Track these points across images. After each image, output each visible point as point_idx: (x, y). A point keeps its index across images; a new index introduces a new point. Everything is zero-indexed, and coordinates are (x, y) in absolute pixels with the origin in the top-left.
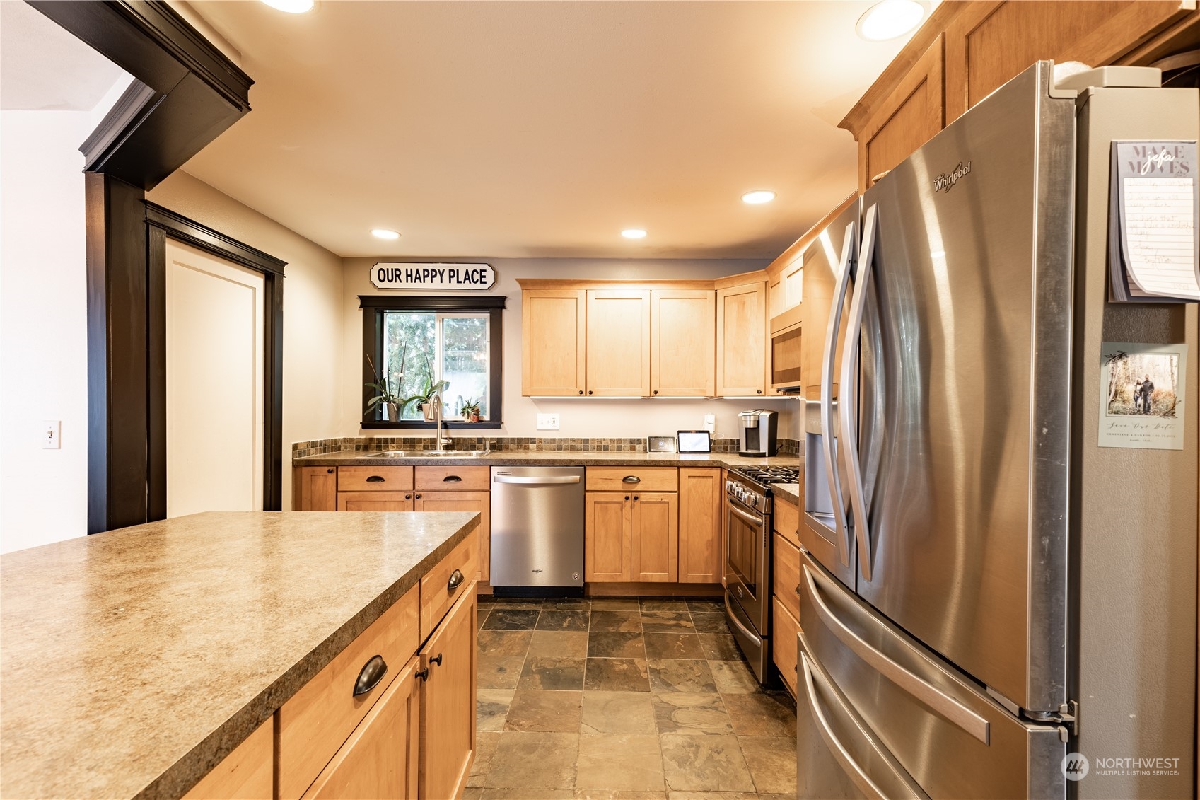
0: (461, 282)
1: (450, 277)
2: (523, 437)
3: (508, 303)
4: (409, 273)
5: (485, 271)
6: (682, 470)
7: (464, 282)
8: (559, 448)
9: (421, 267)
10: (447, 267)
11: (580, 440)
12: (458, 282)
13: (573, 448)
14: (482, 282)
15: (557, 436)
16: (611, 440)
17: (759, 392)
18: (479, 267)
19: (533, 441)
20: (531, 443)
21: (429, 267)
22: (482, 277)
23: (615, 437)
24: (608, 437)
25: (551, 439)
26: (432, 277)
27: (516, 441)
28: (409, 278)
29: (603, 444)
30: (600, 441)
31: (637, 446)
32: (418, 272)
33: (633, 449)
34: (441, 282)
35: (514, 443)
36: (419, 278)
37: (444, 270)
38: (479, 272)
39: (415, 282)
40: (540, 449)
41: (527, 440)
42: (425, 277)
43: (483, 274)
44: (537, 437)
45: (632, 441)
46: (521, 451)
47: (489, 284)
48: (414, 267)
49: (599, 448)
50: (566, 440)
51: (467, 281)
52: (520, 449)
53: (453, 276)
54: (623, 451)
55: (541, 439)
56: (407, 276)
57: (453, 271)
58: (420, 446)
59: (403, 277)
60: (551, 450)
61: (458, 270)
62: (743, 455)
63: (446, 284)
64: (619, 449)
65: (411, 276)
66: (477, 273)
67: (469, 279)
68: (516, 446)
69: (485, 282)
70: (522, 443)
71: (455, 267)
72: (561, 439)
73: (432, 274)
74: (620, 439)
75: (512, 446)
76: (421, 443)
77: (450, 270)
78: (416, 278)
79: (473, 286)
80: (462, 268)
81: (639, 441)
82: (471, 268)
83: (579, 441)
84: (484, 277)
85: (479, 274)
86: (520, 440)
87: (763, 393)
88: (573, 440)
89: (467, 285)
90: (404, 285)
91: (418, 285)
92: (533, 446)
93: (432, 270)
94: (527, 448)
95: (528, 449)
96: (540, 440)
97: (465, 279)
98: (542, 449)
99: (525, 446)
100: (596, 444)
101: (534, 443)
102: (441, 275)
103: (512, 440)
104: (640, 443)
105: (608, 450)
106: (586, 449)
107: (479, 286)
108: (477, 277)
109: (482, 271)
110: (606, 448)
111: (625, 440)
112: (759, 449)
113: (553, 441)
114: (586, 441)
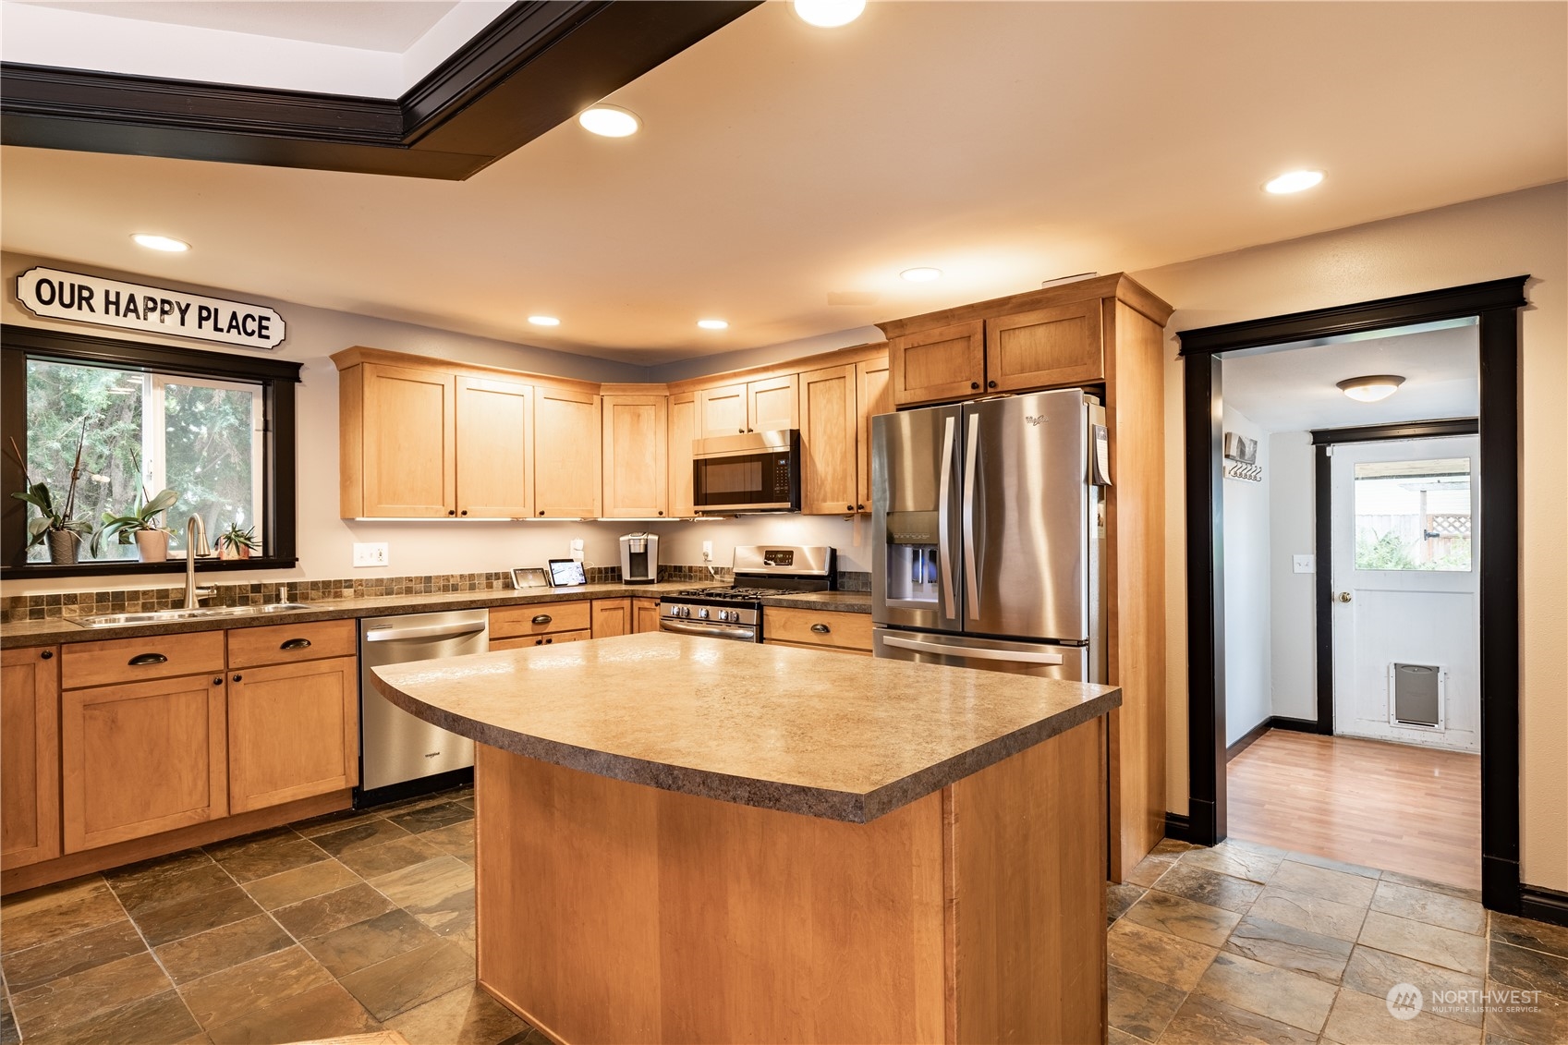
0: (221, 330)
1: (201, 319)
2: (332, 579)
3: (303, 374)
4: (112, 298)
5: (268, 319)
6: (595, 603)
7: (228, 331)
8: (389, 593)
9: (140, 293)
10: (196, 302)
11: (419, 579)
12: (217, 329)
13: (409, 591)
14: (261, 336)
15: (385, 575)
16: (461, 576)
17: (661, 513)
18: (257, 312)
19: (349, 584)
20: (346, 587)
21: (159, 295)
22: (261, 327)
23: (466, 572)
24: (457, 572)
25: (377, 580)
26: (163, 312)
27: (320, 585)
28: (112, 308)
29: (451, 582)
30: (447, 578)
31: (495, 583)
32: (132, 299)
33: (490, 586)
34: (183, 324)
35: (318, 589)
36: (135, 311)
37: (188, 306)
38: (257, 319)
39: (125, 315)
40: (359, 595)
41: (338, 583)
42: (147, 309)
43: (264, 323)
44: (354, 578)
45: (489, 576)
46: (330, 600)
47: (274, 340)
48: (126, 290)
49: (446, 589)
50: (399, 580)
51: (234, 331)
52: (328, 596)
53: (207, 318)
54: (477, 590)
55: (361, 580)
56: (108, 302)
57: (208, 309)
58: (135, 605)
59: (98, 302)
60: (376, 595)
61: (216, 310)
62: (628, 583)
63: (191, 327)
64: (472, 588)
65: (117, 304)
66: (254, 320)
67: (237, 327)
68: (321, 594)
69: (267, 337)
70: (330, 588)
71: (211, 304)
72: (392, 580)
73: (164, 308)
74: (473, 575)
75: (313, 594)
76: (138, 599)
77: (201, 308)
78: (128, 310)
79: (244, 339)
80: (225, 310)
81: (497, 576)
82: (242, 311)
83: (419, 581)
84: (267, 328)
85: (257, 322)
86: (326, 584)
87: (664, 515)
88: (410, 579)
89: (233, 336)
90: (99, 317)
91: (131, 321)
92: (348, 592)
93: (163, 302)
94: (338, 595)
95: (341, 596)
96: (360, 582)
97: (231, 326)
98: (362, 595)
99: (336, 593)
100: (442, 583)
101: (351, 587)
102: (183, 312)
103: (314, 585)
104: (499, 579)
105: (457, 590)
106: (428, 591)
107: (255, 340)
108: (252, 325)
109: (261, 318)
110: (455, 588)
111: (480, 575)
112: (647, 576)
113: (379, 582)
114: (428, 579)
